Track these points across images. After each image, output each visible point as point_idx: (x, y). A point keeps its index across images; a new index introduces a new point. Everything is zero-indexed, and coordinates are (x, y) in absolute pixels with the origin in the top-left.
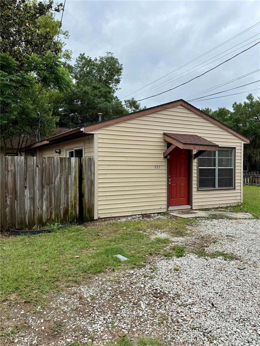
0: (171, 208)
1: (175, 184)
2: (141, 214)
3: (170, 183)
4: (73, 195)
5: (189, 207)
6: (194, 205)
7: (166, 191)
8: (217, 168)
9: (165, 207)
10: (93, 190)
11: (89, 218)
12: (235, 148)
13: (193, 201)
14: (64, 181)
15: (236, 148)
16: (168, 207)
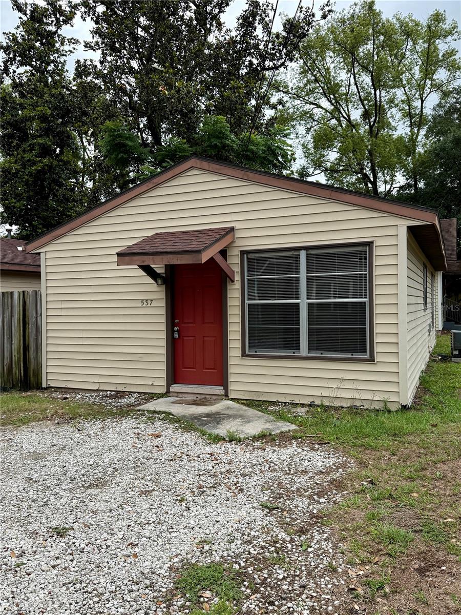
0: (175, 388)
1: (193, 338)
2: (116, 390)
3: (176, 336)
4: (16, 347)
5: (219, 390)
6: (232, 387)
7: (164, 351)
8: (303, 302)
9: (164, 383)
10: (40, 341)
11: (34, 383)
12: (370, 244)
13: (231, 378)
14: (7, 325)
15: (372, 242)
16: (168, 386)
